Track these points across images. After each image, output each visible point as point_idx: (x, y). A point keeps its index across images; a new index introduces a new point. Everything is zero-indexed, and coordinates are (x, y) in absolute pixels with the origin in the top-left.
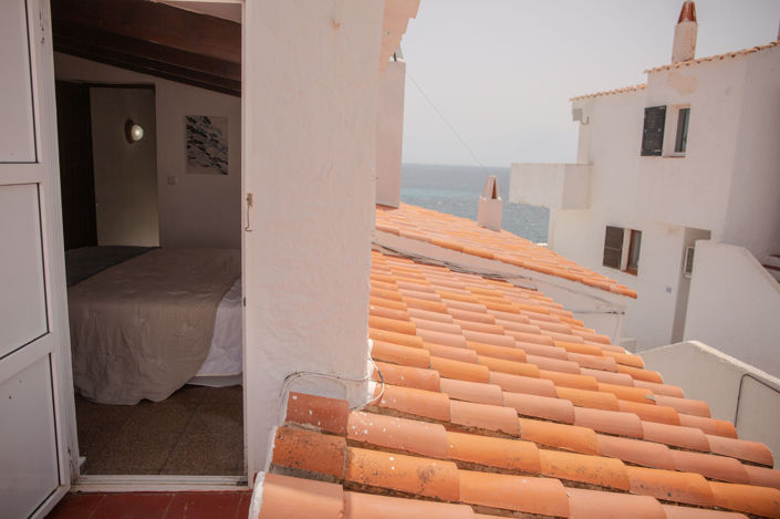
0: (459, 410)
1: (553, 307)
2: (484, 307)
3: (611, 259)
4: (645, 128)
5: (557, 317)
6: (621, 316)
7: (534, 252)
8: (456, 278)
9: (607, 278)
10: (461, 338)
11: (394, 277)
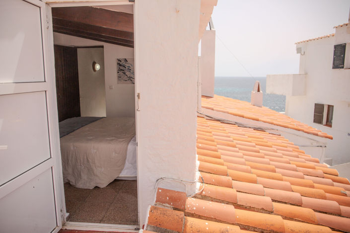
0: (242, 198)
1: (289, 144)
2: (254, 144)
3: (318, 119)
4: (334, 55)
5: (291, 149)
6: (324, 148)
7: (279, 117)
8: (241, 130)
9: (316, 129)
10: (243, 160)
11: (211, 130)
